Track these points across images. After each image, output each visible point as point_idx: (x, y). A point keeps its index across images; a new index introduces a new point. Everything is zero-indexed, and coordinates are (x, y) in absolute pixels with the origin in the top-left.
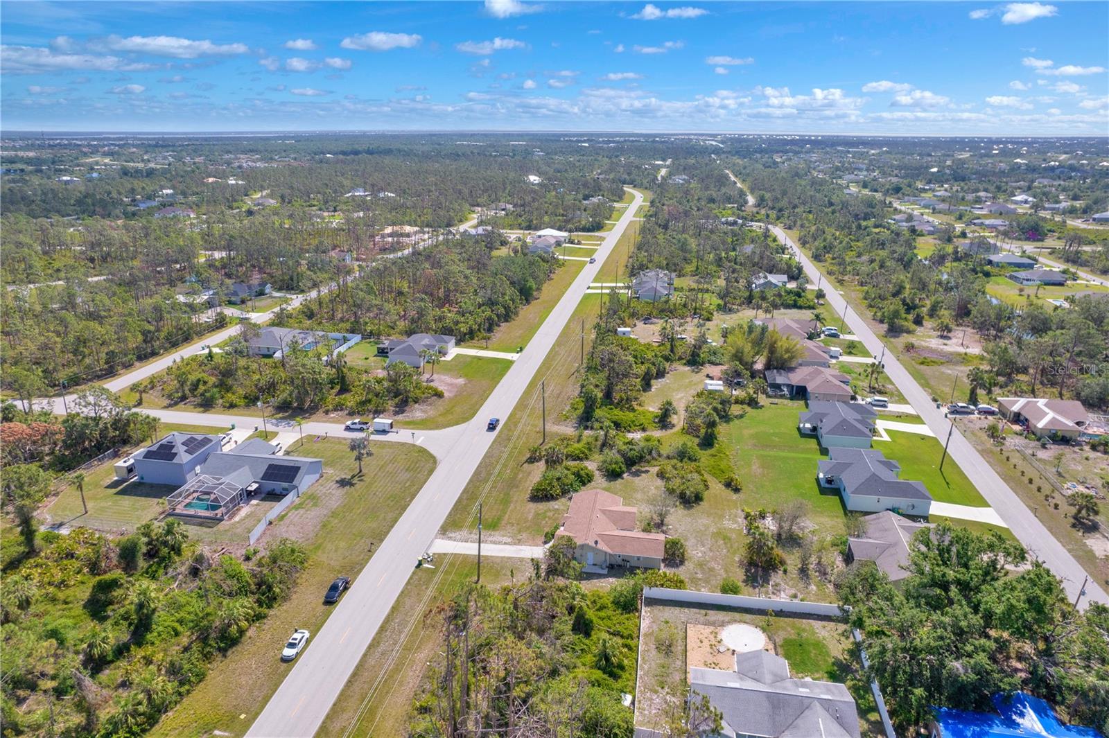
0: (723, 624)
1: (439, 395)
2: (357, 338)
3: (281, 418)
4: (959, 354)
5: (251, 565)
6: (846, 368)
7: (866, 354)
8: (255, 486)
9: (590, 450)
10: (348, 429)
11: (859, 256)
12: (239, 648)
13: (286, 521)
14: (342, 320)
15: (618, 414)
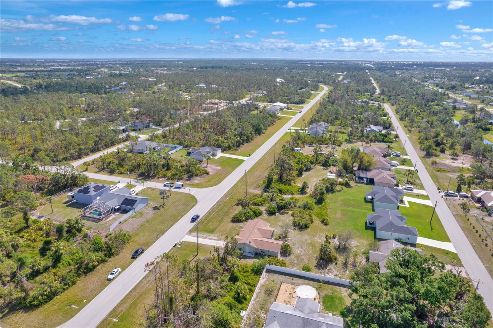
0: (299, 285)
1: (207, 173)
2: (181, 147)
3: (140, 180)
4: (459, 168)
5: (107, 240)
6: (398, 172)
7: (411, 165)
8: (118, 207)
9: (264, 201)
10: (165, 186)
11: (422, 119)
12: (92, 273)
13: (127, 222)
14: (177, 139)
15: (282, 186)
